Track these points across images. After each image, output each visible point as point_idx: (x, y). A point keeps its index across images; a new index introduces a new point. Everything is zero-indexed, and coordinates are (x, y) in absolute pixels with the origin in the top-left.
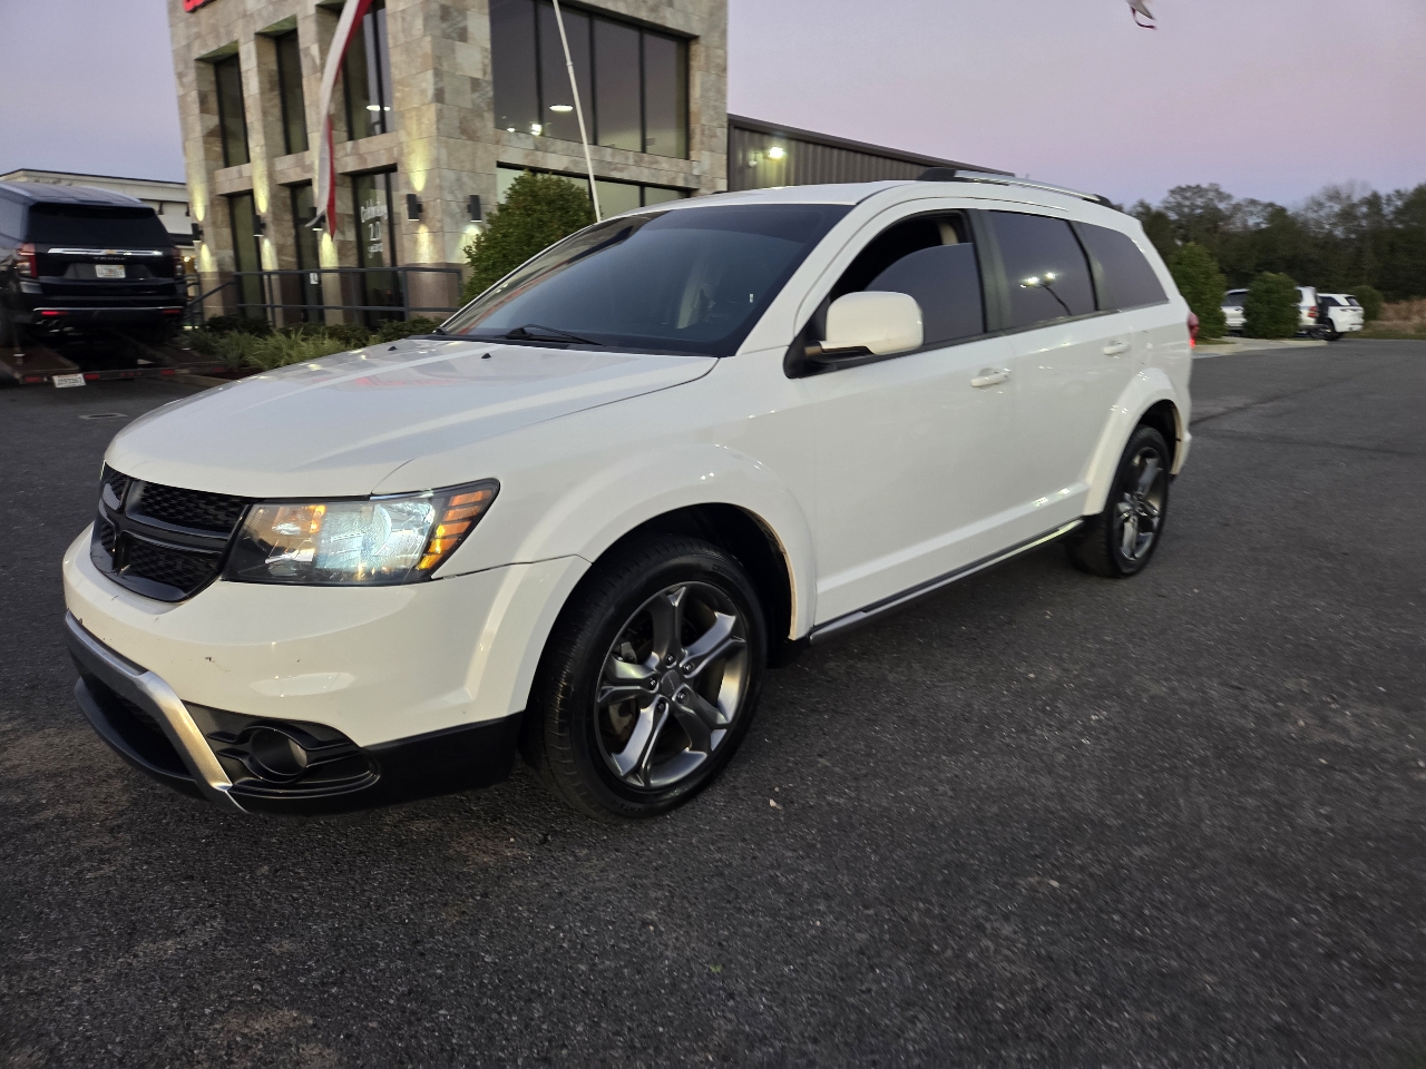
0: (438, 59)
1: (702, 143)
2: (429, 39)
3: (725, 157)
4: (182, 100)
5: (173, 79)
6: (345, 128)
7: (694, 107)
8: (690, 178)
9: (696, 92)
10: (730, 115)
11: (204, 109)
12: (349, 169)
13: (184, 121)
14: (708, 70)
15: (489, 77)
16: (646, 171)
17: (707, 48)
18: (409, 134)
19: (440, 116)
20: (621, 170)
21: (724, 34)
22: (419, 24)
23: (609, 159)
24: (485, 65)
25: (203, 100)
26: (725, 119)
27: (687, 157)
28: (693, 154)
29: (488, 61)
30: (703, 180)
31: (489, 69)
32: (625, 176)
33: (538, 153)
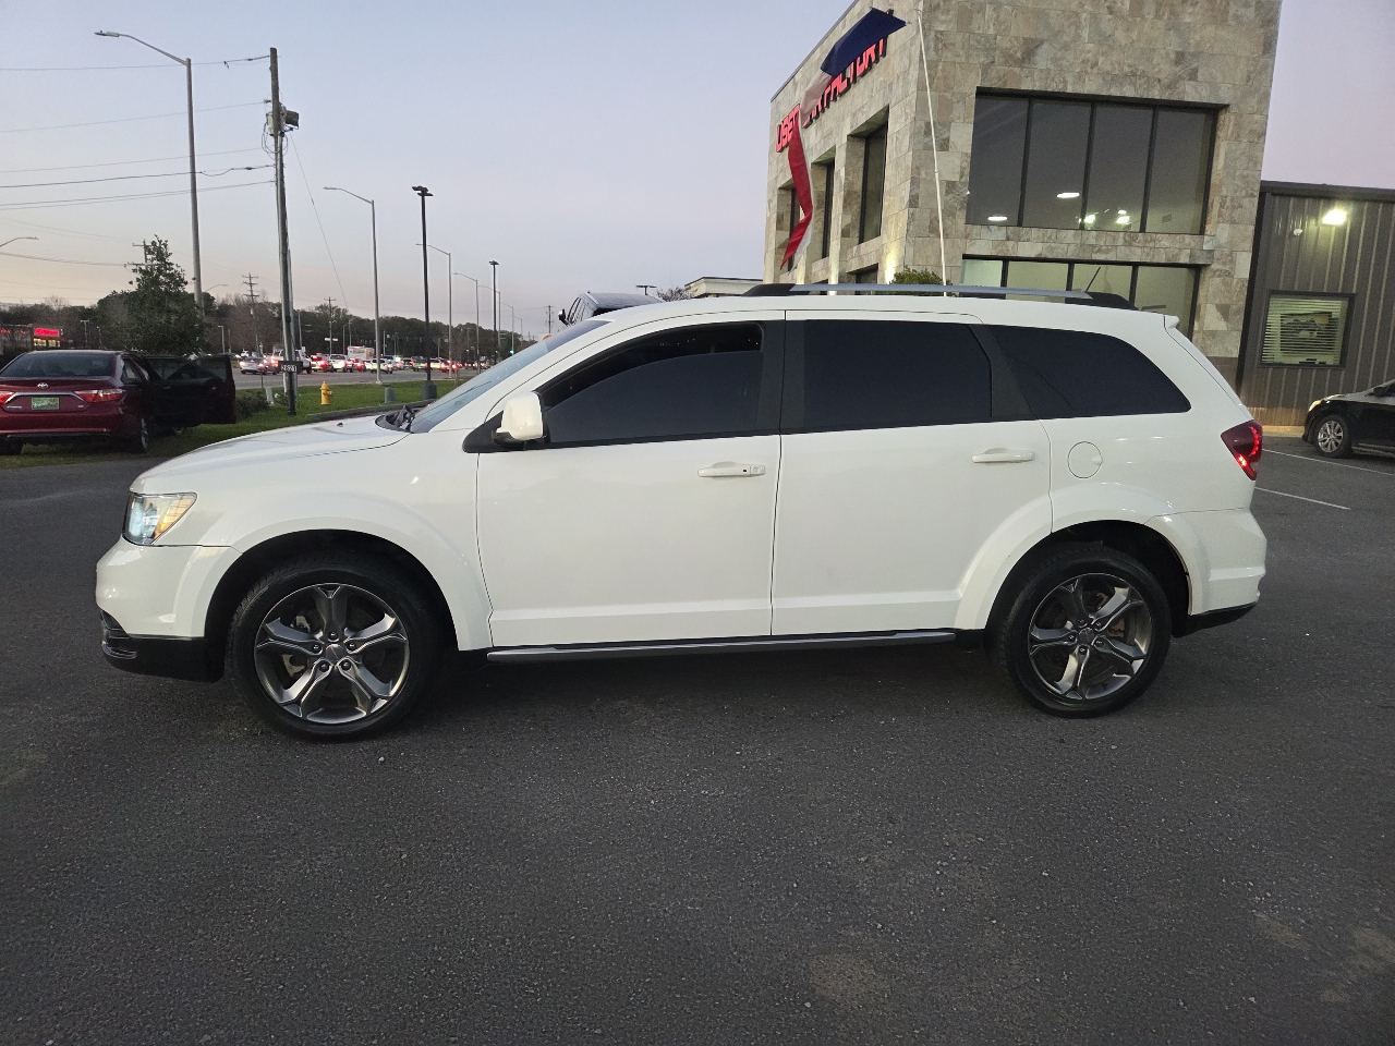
0: (916, 169)
1: (1220, 215)
2: (911, 153)
3: (1252, 228)
4: (768, 219)
5: (766, 205)
6: (857, 235)
7: (1214, 179)
8: (1198, 253)
9: (1219, 163)
10: (1262, 181)
11: (779, 228)
12: (853, 269)
13: (767, 236)
14: (1238, 138)
15: (966, 179)
16: (1138, 251)
17: (1240, 115)
18: (889, 237)
19: (911, 218)
20: (1107, 251)
21: (1265, 98)
22: (906, 142)
23: (1092, 241)
24: (963, 169)
25: (779, 220)
26: (1257, 187)
27: (1202, 232)
28: (1208, 228)
29: (967, 165)
30: (1217, 254)
31: (967, 172)
32: (1111, 257)
33: (1008, 242)
